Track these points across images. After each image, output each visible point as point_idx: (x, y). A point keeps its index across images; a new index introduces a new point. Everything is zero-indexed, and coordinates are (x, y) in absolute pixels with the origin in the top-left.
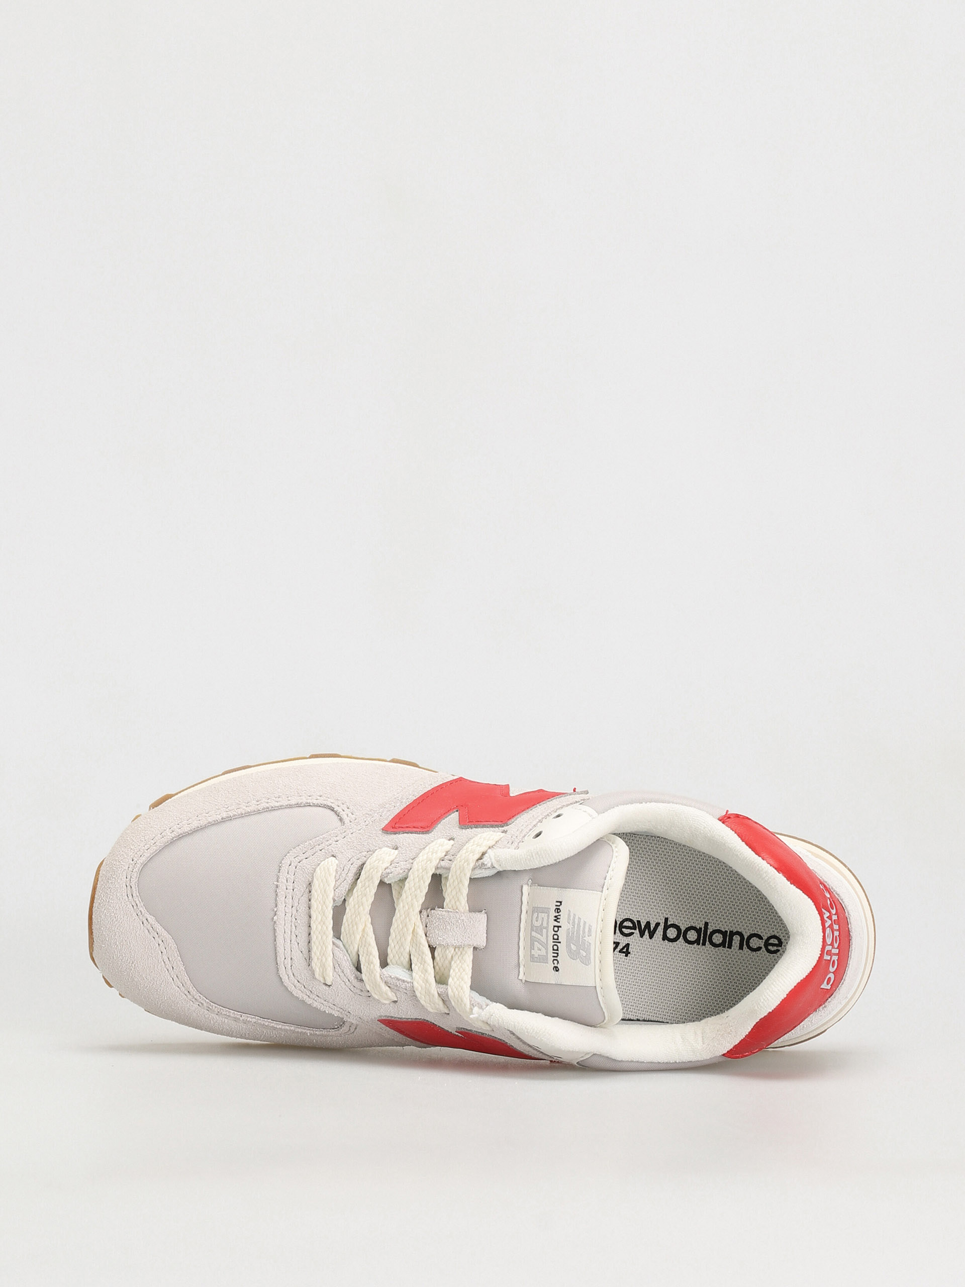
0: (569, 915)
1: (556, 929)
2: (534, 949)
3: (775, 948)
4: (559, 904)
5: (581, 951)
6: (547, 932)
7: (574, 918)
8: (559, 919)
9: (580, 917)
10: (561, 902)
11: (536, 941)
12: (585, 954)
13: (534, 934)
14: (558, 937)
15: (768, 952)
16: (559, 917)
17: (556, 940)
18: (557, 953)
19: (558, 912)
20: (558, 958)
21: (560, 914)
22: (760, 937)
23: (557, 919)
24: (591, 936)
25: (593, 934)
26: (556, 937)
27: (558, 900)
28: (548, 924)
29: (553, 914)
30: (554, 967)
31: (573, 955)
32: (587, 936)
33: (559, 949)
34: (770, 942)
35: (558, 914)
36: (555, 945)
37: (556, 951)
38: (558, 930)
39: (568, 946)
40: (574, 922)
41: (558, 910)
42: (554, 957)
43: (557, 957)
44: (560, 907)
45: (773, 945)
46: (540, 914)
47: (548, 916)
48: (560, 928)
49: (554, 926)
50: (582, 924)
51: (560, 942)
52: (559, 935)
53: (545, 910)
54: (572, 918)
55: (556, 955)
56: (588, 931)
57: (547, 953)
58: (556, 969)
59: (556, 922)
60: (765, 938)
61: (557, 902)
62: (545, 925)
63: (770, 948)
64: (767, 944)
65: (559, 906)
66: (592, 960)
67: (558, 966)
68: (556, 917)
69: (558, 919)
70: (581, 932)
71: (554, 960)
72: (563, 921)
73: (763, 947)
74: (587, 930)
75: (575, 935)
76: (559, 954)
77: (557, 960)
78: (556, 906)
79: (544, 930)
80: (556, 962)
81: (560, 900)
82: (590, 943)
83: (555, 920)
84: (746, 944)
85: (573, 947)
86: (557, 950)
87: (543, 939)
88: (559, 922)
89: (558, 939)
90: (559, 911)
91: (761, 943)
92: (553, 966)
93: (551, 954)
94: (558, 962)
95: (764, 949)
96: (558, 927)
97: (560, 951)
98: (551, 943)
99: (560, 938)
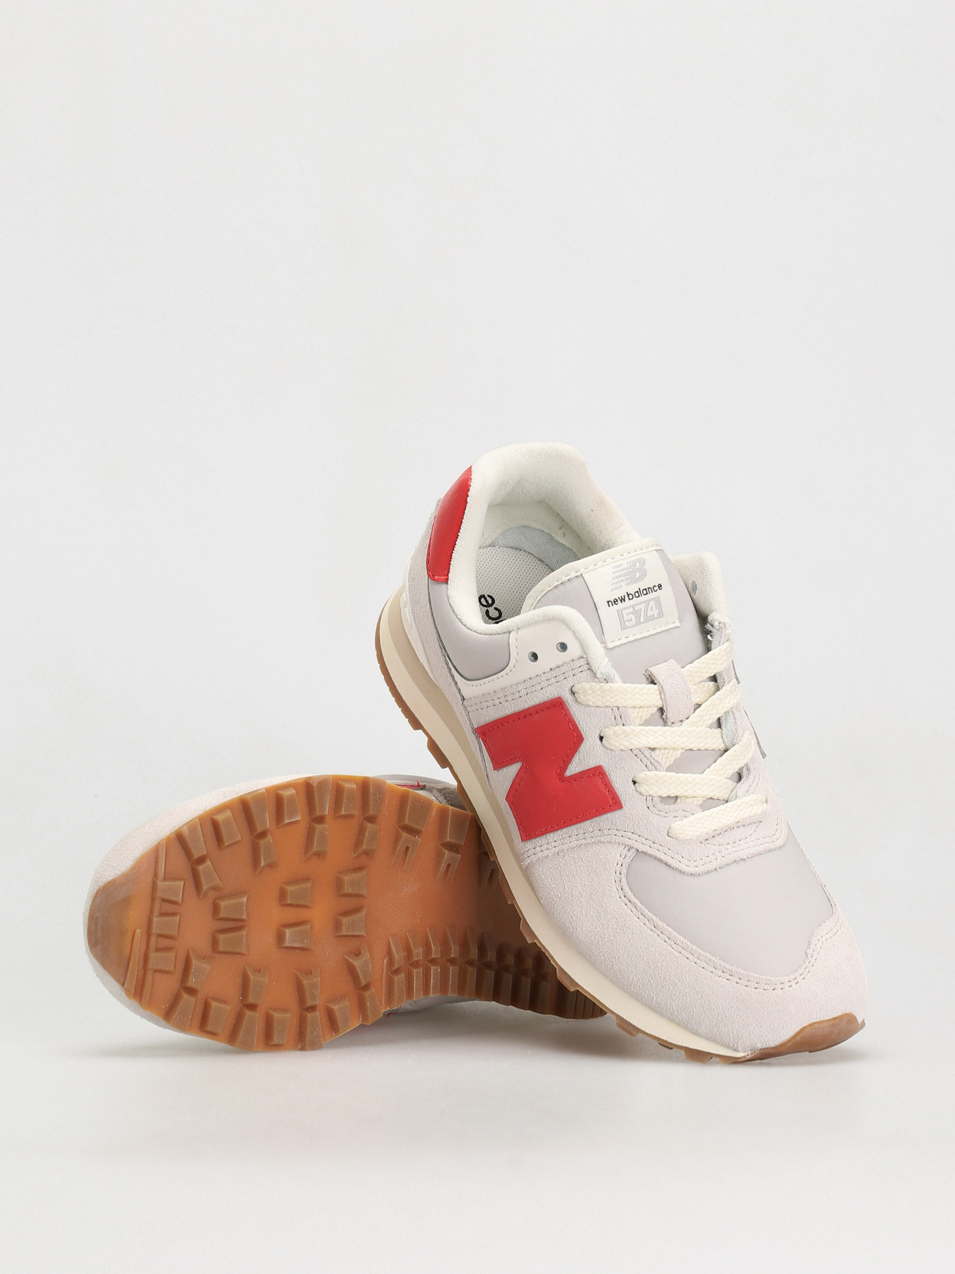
0: (616, 589)
1: (631, 597)
2: (654, 615)
3: (488, 598)
4: (610, 603)
5: (637, 567)
6: (637, 605)
7: (616, 583)
8: (622, 597)
9: (612, 579)
10: (608, 602)
11: (647, 615)
12: (638, 564)
13: (642, 620)
14: (636, 592)
15: (494, 602)
16: (620, 598)
17: (639, 593)
18: (648, 588)
19: (617, 601)
20: (652, 587)
21: (618, 599)
22: (487, 612)
23: (623, 600)
24: (621, 564)
25: (619, 563)
26: (637, 595)
27: (608, 606)
28: (629, 607)
29: (620, 605)
31: (644, 574)
32: (623, 567)
33: (644, 588)
34: (486, 604)
35: (619, 600)
36: (643, 593)
37: (647, 591)
38: (630, 594)
39: (639, 580)
40: (618, 582)
41: (615, 601)
42: (652, 592)
44: (612, 600)
45: (487, 601)
46: (625, 619)
47: (625, 609)
48: (629, 593)
49: (630, 599)
50: (617, 574)
51: (639, 589)
52: (634, 592)
53: (620, 613)
54: (616, 586)
55: (650, 590)
56: (619, 567)
57: (652, 599)
58: (660, 586)
59: (626, 599)
60: (485, 609)
61: (609, 606)
62: (632, 609)
63: (490, 602)
64: (489, 605)
65: (611, 602)
66: (639, 556)
67: (657, 585)
68: (621, 601)
69: (622, 599)
70: (623, 572)
71: (654, 591)
72: (622, 593)
73: (493, 607)
74: (618, 569)
75: (628, 577)
78: (612, 605)
79: (637, 608)
80: (655, 588)
81: (607, 603)
82: (627, 563)
83: (624, 600)
84: (499, 619)
85: (638, 575)
86: (646, 589)
87: (643, 606)
88: (624, 596)
89: (638, 592)
90: (615, 600)
91: (491, 609)
92: (659, 590)
93: (651, 595)
94: (655, 586)
95: (494, 606)
96: (628, 595)
97: (646, 587)
98: (643, 598)
99: (636, 591)
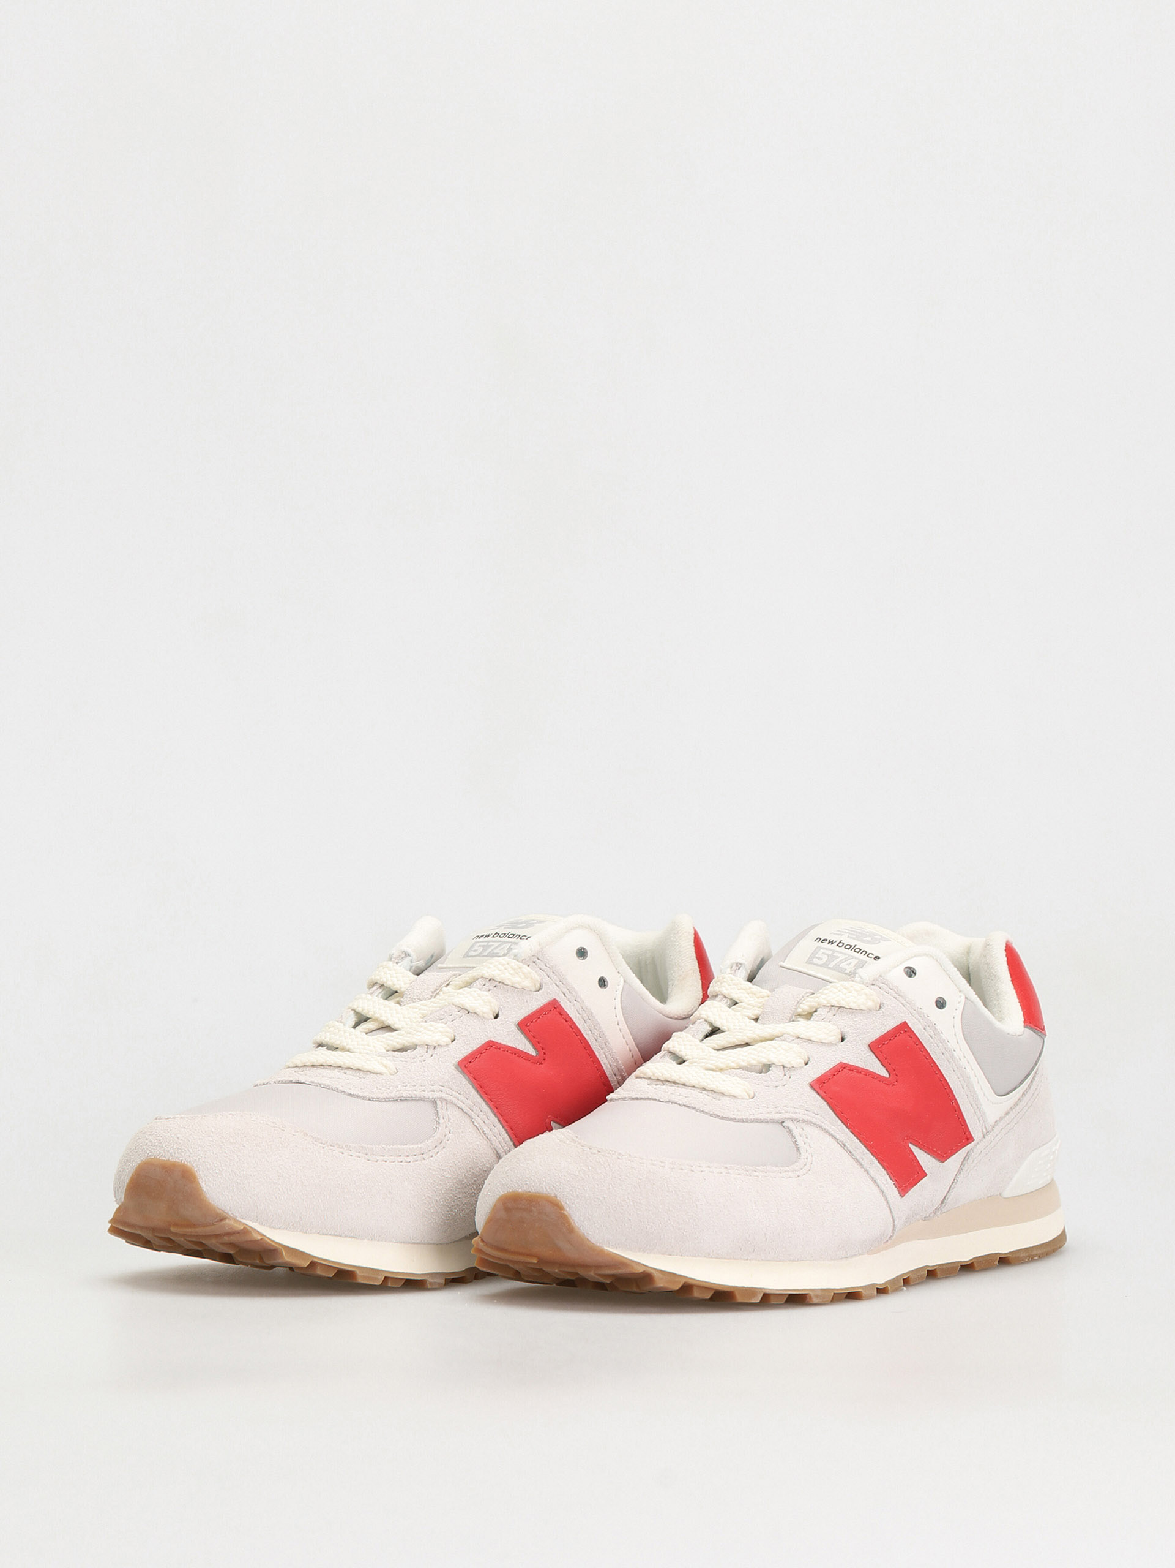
1: (841, 945)
10: (818, 938)
13: (831, 966)
14: (849, 945)
17: (851, 948)
19: (826, 941)
21: (828, 940)
26: (848, 947)
28: (831, 951)
29: (825, 945)
30: (874, 959)
36: (855, 950)
38: (843, 943)
39: (863, 941)
41: (824, 940)
42: (865, 955)
46: (817, 956)
49: (838, 946)
51: (856, 946)
53: (817, 951)
55: (864, 953)
58: (877, 958)
59: (834, 944)
61: (815, 941)
62: (830, 953)
67: (875, 955)
68: (829, 943)
72: (837, 939)
77: (869, 954)
78: (819, 941)
81: (816, 937)
83: (832, 943)
85: (868, 939)
86: (861, 950)
87: (842, 957)
88: (836, 942)
89: (851, 946)
92: (872, 959)
93: (862, 957)
94: (872, 954)
97: (864, 949)
98: (851, 952)
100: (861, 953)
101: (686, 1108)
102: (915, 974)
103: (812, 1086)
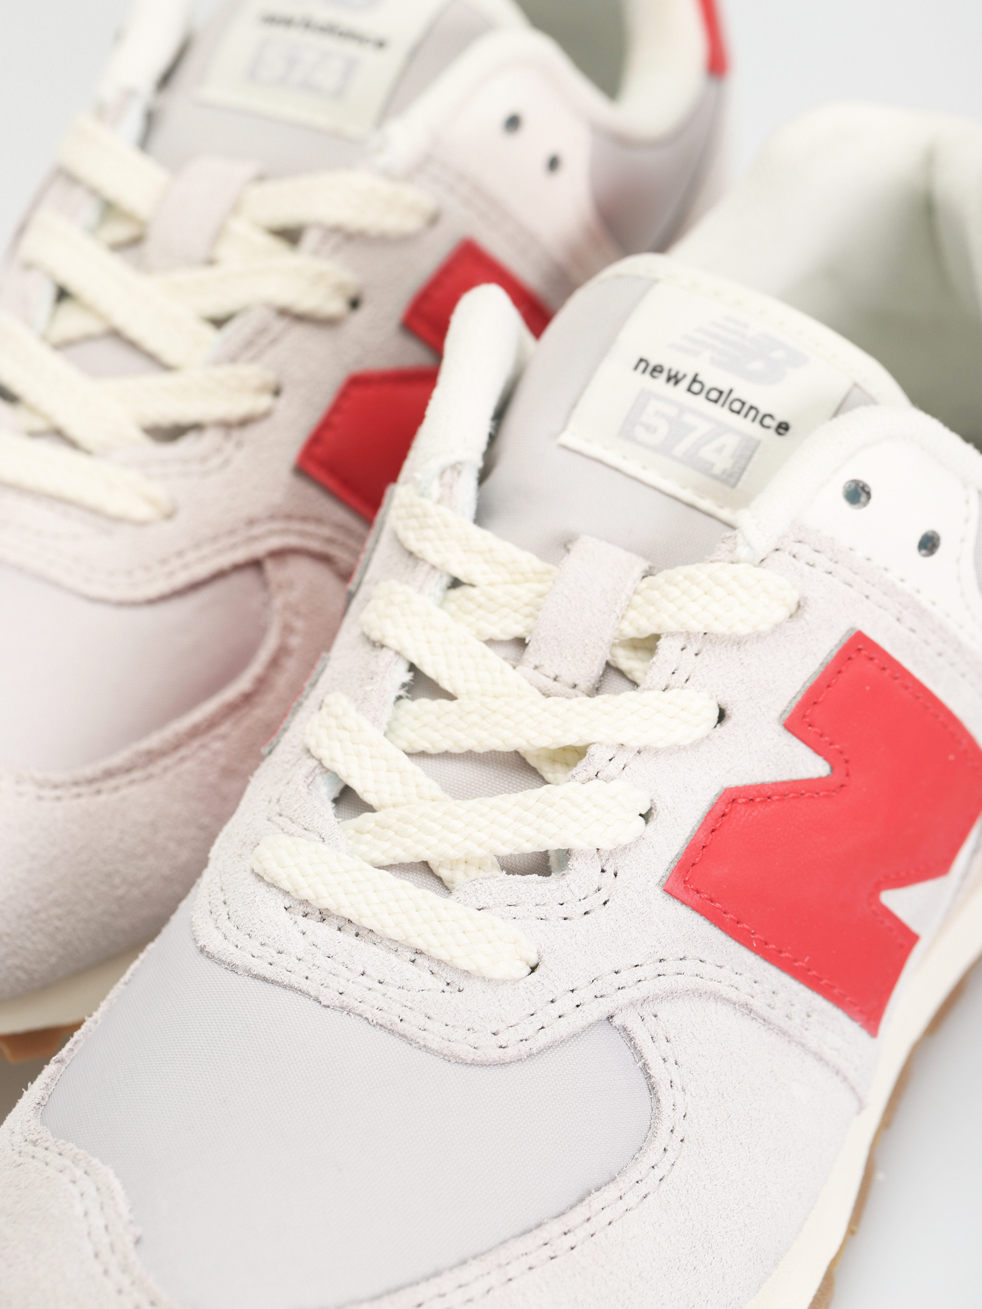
0: (681, 349)
1: (696, 387)
2: (712, 464)
4: (643, 365)
5: (772, 354)
6: (696, 412)
7: (692, 340)
8: (677, 373)
10: (642, 359)
11: (698, 451)
12: (780, 350)
13: (680, 451)
14: (715, 389)
16: (673, 373)
17: (720, 397)
18: (751, 408)
19: (661, 372)
20: (763, 412)
21: (666, 370)
23: (674, 379)
24: (747, 324)
26: (714, 395)
27: (634, 364)
28: (675, 403)
29: (660, 384)
31: (771, 376)
32: (744, 330)
33: (744, 399)
35: (666, 373)
36: (731, 404)
37: (744, 409)
38: (700, 382)
39: (749, 376)
40: (701, 343)
41: (657, 370)
43: (757, 412)
44: (652, 364)
46: (644, 417)
48: (698, 380)
49: (689, 390)
50: (715, 329)
51: (731, 391)
52: (713, 387)
53: (644, 396)
54: (687, 345)
55: (752, 413)
56: (735, 323)
57: (737, 432)
58: (783, 427)
59: (681, 384)
61: (636, 368)
62: (675, 410)
65: (648, 365)
67: (778, 419)
68: (669, 379)
69: (676, 376)
71: (761, 422)
72: (685, 366)
75: (733, 351)
76: (755, 404)
77: (765, 416)
78: (644, 371)
79: (689, 417)
80: (767, 421)
81: (637, 358)
83: (677, 382)
85: (757, 365)
86: (743, 404)
87: (702, 429)
88: (685, 376)
89: (721, 393)
90: (659, 369)
94: (771, 416)
96: (695, 380)
97: (750, 401)
98: (721, 413)
99: (721, 388)
100: (746, 416)
101: (381, 1034)
102: (868, 494)
103: (668, 891)
